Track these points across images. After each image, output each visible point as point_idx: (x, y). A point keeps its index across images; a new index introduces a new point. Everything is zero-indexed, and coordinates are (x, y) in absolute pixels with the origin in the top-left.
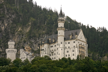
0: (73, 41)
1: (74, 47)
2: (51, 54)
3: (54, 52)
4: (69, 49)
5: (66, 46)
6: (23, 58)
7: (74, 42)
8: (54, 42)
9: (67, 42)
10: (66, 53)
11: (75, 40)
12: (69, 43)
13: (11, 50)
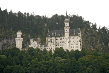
0: (76, 37)
1: (78, 41)
2: (57, 45)
3: (60, 44)
4: (73, 43)
5: (71, 40)
6: (34, 46)
7: (78, 38)
8: (59, 36)
9: (72, 37)
10: (71, 46)
11: (78, 37)
12: (73, 38)
13: (20, 39)
